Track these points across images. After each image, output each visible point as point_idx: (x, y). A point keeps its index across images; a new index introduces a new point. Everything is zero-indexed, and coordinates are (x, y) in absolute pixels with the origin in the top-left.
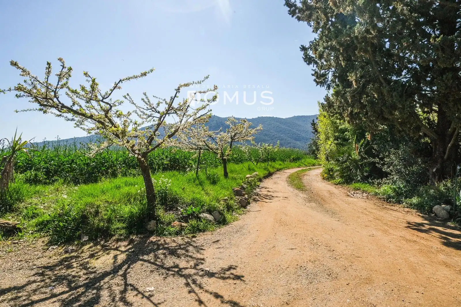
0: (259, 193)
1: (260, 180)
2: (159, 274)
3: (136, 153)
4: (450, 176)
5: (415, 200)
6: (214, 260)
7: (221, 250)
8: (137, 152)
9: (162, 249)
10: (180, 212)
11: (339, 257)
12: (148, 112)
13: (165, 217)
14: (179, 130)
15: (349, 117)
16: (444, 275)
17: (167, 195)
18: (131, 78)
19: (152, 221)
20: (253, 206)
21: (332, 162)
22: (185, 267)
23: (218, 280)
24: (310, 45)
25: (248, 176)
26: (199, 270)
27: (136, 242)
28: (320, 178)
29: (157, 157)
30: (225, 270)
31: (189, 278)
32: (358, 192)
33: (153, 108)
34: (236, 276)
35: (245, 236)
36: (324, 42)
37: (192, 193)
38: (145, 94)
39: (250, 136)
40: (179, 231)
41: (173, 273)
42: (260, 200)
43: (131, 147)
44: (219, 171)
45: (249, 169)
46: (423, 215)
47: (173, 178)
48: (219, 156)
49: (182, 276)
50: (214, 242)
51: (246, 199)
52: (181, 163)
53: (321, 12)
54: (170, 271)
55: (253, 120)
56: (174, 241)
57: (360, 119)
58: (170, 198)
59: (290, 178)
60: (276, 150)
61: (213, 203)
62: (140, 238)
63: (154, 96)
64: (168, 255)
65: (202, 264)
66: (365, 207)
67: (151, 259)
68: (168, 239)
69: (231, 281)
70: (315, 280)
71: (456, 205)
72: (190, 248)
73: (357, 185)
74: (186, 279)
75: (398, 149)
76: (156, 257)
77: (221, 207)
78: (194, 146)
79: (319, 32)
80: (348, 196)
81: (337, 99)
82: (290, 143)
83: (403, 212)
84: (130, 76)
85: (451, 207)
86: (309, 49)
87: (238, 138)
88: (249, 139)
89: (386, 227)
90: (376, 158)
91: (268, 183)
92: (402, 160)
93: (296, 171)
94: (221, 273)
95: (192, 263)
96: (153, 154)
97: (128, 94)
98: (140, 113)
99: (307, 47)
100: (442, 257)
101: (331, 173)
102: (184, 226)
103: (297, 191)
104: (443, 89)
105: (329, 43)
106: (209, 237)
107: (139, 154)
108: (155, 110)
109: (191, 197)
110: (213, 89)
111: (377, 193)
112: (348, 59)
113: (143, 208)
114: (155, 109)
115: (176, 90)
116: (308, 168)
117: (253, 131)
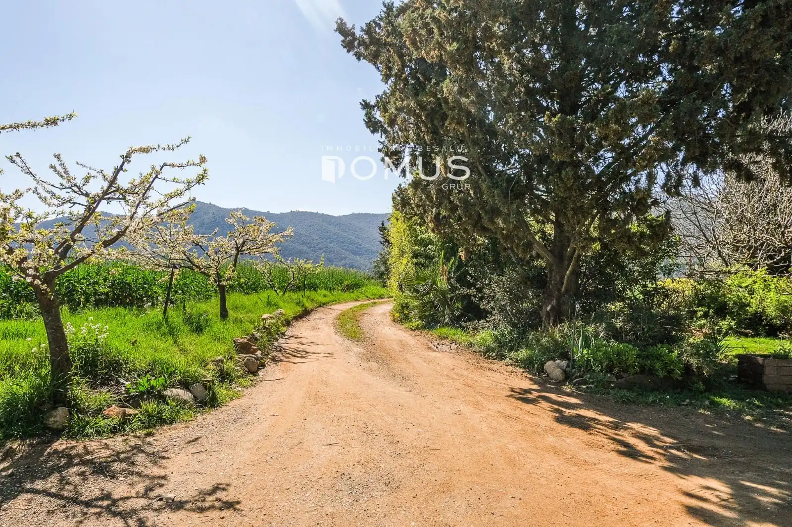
0: (284, 346)
1: (288, 323)
2: (67, 517)
3: (27, 275)
4: (568, 318)
5: (523, 354)
6: (185, 477)
7: (203, 456)
8: (30, 273)
9: (77, 464)
10: (124, 388)
11: (406, 452)
12: (64, 194)
13: (89, 399)
14: (127, 232)
15: (434, 223)
16: (550, 467)
17: (98, 356)
18: (22, 126)
19: (59, 408)
20: (271, 372)
21: (407, 293)
22: (126, 495)
23: (191, 514)
24: (377, 101)
25: (265, 316)
26: (153, 499)
27: (20, 455)
28: (389, 319)
29: (84, 278)
30: (205, 494)
31: (131, 517)
32: (444, 342)
33: (75, 185)
34: (226, 503)
35: (249, 427)
36: (397, 99)
37: (151, 351)
38: (58, 157)
39: (271, 247)
40: (119, 426)
41: (98, 510)
42: (285, 360)
43: (17, 262)
44: (212, 307)
45: (269, 304)
46: (531, 376)
47: (115, 322)
48: (212, 280)
49: (115, 514)
50: (189, 442)
51: (257, 359)
52: (135, 292)
53: (394, 51)
54: (93, 507)
55: (282, 216)
56: (107, 447)
57: (451, 226)
58: (105, 361)
59: (339, 319)
60: (319, 270)
61: (192, 369)
62: (31, 445)
63: (77, 163)
64: (90, 476)
65: (161, 486)
66: (452, 367)
67: (51, 488)
68: (93, 444)
69: (215, 514)
70: (364, 495)
71: (574, 361)
72: (140, 458)
73: (445, 331)
74: (125, 521)
75: (503, 276)
76: (63, 481)
77: (208, 376)
78: (163, 261)
79: (390, 82)
80: (430, 348)
81: (415, 194)
82: (345, 258)
83: (505, 373)
84: (19, 122)
85: (567, 362)
86: (376, 108)
87: (250, 249)
88: (269, 250)
89: (480, 398)
90: (472, 288)
91: (301, 329)
92: (507, 292)
93: (350, 307)
94: (197, 501)
95: (140, 487)
96: (74, 274)
97: (18, 155)
98: (44, 194)
99: (371, 104)
100: (550, 439)
101: (406, 312)
102: (130, 415)
103: (348, 343)
104: (560, 191)
105: (405, 103)
106: (182, 432)
107: (34, 277)
108: (80, 191)
109: (149, 358)
110: (197, 161)
111: (471, 343)
112: (434, 132)
113: (39, 385)
114: (78, 188)
115: (122, 157)
116: (370, 302)
117: (277, 238)
